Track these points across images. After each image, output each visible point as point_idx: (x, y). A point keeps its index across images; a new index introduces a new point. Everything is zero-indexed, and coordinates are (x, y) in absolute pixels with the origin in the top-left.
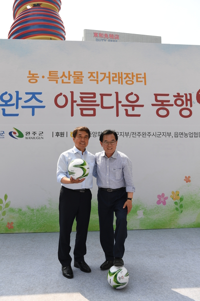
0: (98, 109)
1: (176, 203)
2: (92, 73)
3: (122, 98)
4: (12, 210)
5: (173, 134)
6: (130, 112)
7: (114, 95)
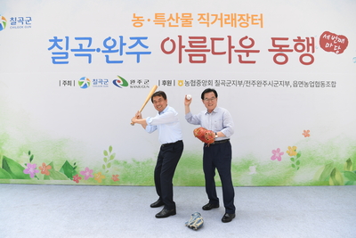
0: (209, 55)
1: (292, 159)
2: (202, 15)
3: (235, 43)
4: (117, 163)
5: (291, 83)
6: (244, 58)
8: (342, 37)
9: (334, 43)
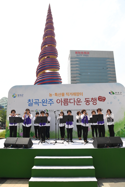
0: (69, 103)
2: (67, 93)
3: (76, 100)
5: (91, 110)
6: (78, 104)
7: (73, 99)
8: (104, 97)
9: (102, 99)
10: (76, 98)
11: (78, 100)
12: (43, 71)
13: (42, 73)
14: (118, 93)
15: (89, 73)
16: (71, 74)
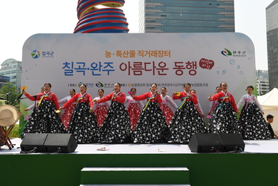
0: (143, 71)
2: (140, 51)
3: (156, 65)
6: (161, 72)
7: (152, 63)
8: (211, 61)
9: (206, 64)
10: (157, 60)
11: (161, 65)
12: (92, 7)
13: (89, 10)
14: (239, 52)
15: (181, 15)
16: (146, 15)
